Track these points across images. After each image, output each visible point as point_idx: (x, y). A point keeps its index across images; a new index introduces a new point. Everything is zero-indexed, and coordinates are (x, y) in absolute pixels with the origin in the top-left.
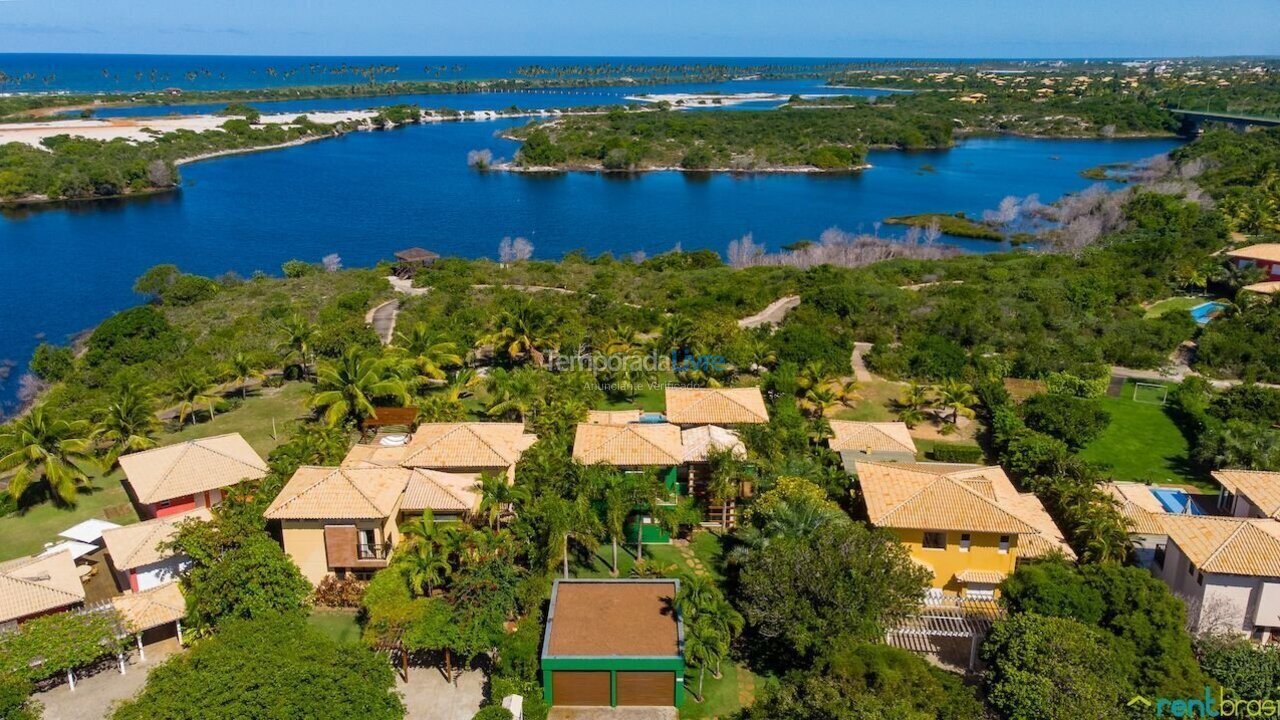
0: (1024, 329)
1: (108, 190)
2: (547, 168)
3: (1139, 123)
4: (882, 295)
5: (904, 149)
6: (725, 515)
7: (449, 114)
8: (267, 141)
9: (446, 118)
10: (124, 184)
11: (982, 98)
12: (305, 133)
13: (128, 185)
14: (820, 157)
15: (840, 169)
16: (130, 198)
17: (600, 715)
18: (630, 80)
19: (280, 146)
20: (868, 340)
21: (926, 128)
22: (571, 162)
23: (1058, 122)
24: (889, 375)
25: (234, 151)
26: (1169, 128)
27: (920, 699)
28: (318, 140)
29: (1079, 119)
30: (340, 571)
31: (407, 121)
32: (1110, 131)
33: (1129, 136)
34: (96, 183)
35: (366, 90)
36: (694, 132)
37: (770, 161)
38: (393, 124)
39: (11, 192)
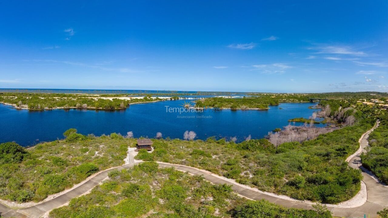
1: (112, 108)
9: (183, 99)
12: (157, 100)
13: (116, 107)
15: (264, 109)
19: (152, 102)
22: (206, 107)
25: (143, 102)
26: (309, 101)
32: (301, 101)
36: (231, 102)
37: (249, 108)
38: (174, 99)
39: (97, 106)
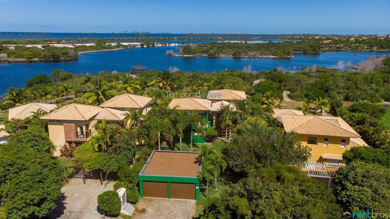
0: (348, 89)
1: (56, 58)
2: (190, 56)
3: (385, 47)
4: (295, 77)
5: (305, 53)
6: (227, 134)
7: (163, 44)
8: (107, 48)
9: (162, 45)
10: (61, 56)
11: (331, 42)
12: (119, 47)
13: (62, 57)
14: (277, 53)
15: (284, 57)
16: (62, 60)
17: (163, 201)
18: (220, 38)
19: (111, 50)
20: (289, 90)
21: (312, 47)
22: (198, 54)
23: (357, 46)
24: (297, 100)
25: (97, 51)
27: (303, 188)
28: (123, 49)
29: (364, 45)
30: (70, 143)
31: (151, 46)
32: (375, 48)
33: (382, 51)
34: (53, 56)
35: (141, 39)
37: (261, 54)
38: (146, 46)
39: (28, 57)
